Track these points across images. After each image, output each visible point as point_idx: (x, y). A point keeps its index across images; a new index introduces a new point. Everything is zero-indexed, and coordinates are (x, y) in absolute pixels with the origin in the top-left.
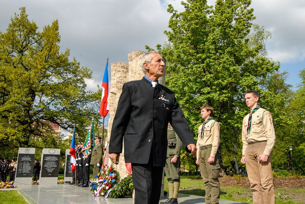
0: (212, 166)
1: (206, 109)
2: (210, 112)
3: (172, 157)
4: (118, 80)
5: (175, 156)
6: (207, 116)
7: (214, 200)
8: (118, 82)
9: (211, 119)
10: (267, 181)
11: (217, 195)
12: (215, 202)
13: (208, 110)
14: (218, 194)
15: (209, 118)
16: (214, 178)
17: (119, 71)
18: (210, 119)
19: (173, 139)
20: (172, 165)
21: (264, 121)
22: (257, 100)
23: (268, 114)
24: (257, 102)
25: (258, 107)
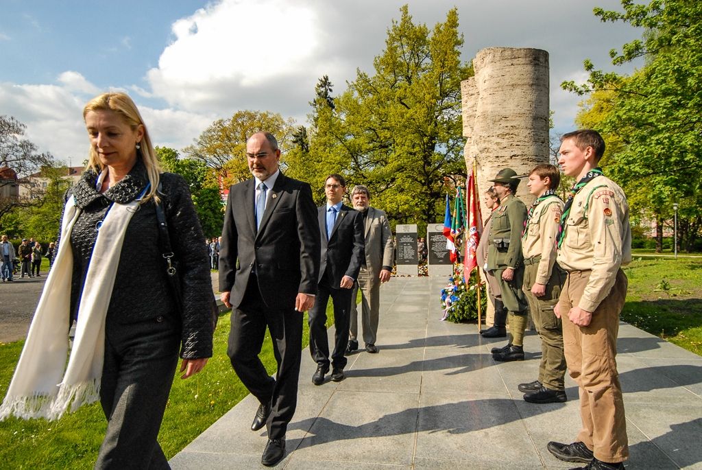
0: (540, 303)
1: (537, 174)
2: (548, 180)
3: (505, 270)
4: (471, 112)
5: (509, 267)
6: (541, 190)
7: (549, 373)
8: (471, 116)
9: (550, 195)
10: (592, 373)
11: (557, 362)
12: (553, 377)
13: (542, 177)
14: (559, 360)
15: (544, 194)
16: (547, 327)
17: (472, 95)
18: (546, 196)
19: (506, 233)
20: (506, 283)
21: (590, 216)
22: (588, 156)
23: (603, 197)
24: (588, 160)
25: (591, 174)
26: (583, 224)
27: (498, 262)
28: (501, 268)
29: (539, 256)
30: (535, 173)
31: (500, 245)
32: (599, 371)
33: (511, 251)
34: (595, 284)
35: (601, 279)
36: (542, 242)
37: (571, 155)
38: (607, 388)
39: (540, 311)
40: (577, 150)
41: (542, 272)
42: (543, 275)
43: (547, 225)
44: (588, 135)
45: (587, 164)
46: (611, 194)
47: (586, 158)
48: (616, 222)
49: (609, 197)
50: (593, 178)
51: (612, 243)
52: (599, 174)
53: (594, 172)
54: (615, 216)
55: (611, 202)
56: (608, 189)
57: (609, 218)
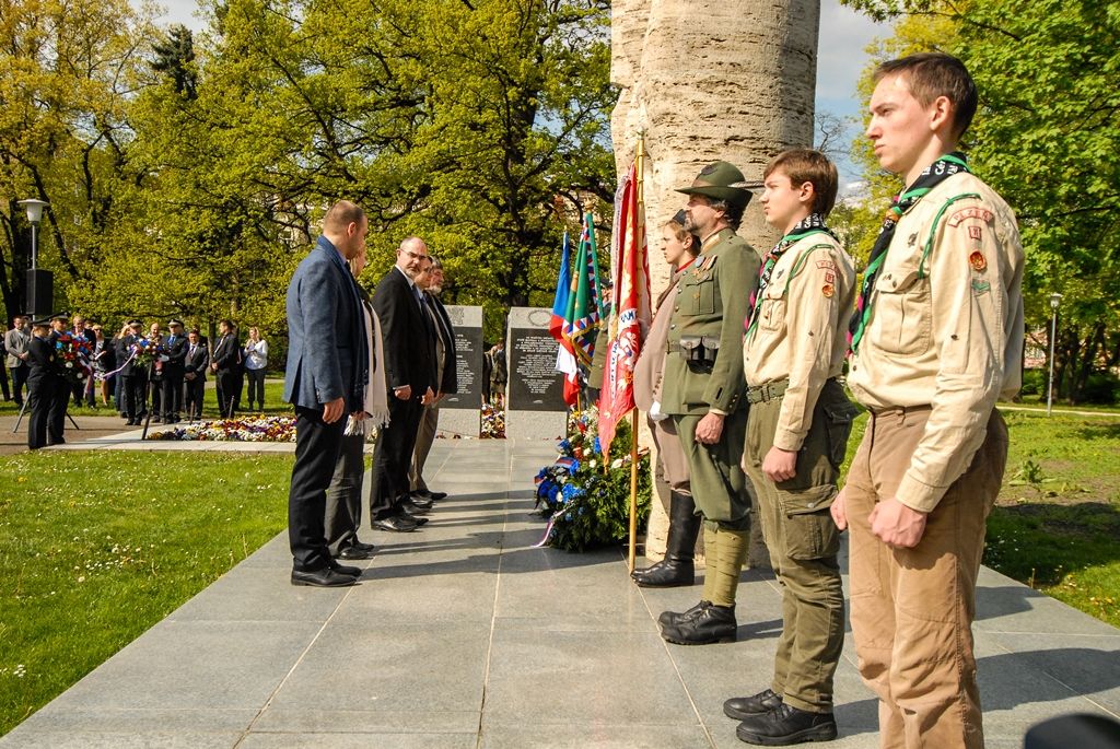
0: (784, 496)
1: (786, 174)
2: (811, 188)
3: (703, 416)
4: (633, 20)
5: (712, 411)
6: (792, 213)
8: (632, 32)
9: (812, 229)
10: (916, 665)
11: (819, 643)
12: (806, 678)
13: (797, 182)
14: (823, 638)
15: (801, 226)
16: (797, 557)
18: (803, 231)
19: (710, 325)
21: (936, 271)
22: (939, 121)
23: (969, 222)
24: (937, 131)
25: (941, 167)
26: (916, 292)
27: (688, 396)
28: (693, 412)
29: (783, 379)
30: (780, 169)
31: (696, 353)
32: (934, 661)
33: (720, 370)
34: (939, 442)
35: (953, 428)
36: (792, 344)
37: (897, 117)
38: (949, 702)
39: (783, 518)
40: (913, 103)
41: (788, 419)
42: (792, 427)
43: (804, 299)
44: (940, 69)
45: (935, 143)
46: (989, 217)
47: (934, 125)
48: (995, 287)
49: (982, 224)
50: (945, 176)
51: (984, 340)
52: (961, 169)
53: (948, 163)
54: (993, 272)
55: (987, 236)
56: (981, 204)
57: (981, 278)
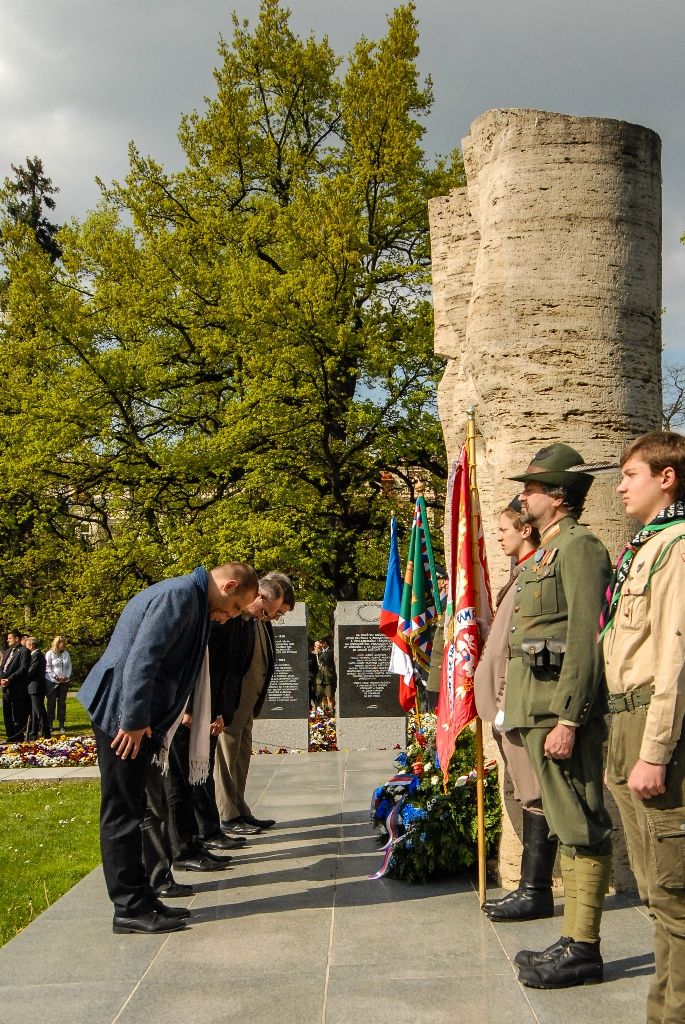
1: (644, 459)
2: (672, 474)
3: (552, 728)
4: (456, 285)
5: (563, 722)
6: (651, 505)
7: (674, 1016)
8: (456, 298)
9: (676, 518)
13: (656, 468)
15: (662, 514)
16: (669, 886)
17: (459, 239)
18: (666, 520)
19: (554, 626)
20: (554, 768)
27: (534, 706)
28: (540, 724)
29: (647, 687)
30: (638, 455)
31: (540, 659)
33: (568, 676)
36: (657, 645)
39: (653, 841)
41: (656, 729)
42: (660, 738)
